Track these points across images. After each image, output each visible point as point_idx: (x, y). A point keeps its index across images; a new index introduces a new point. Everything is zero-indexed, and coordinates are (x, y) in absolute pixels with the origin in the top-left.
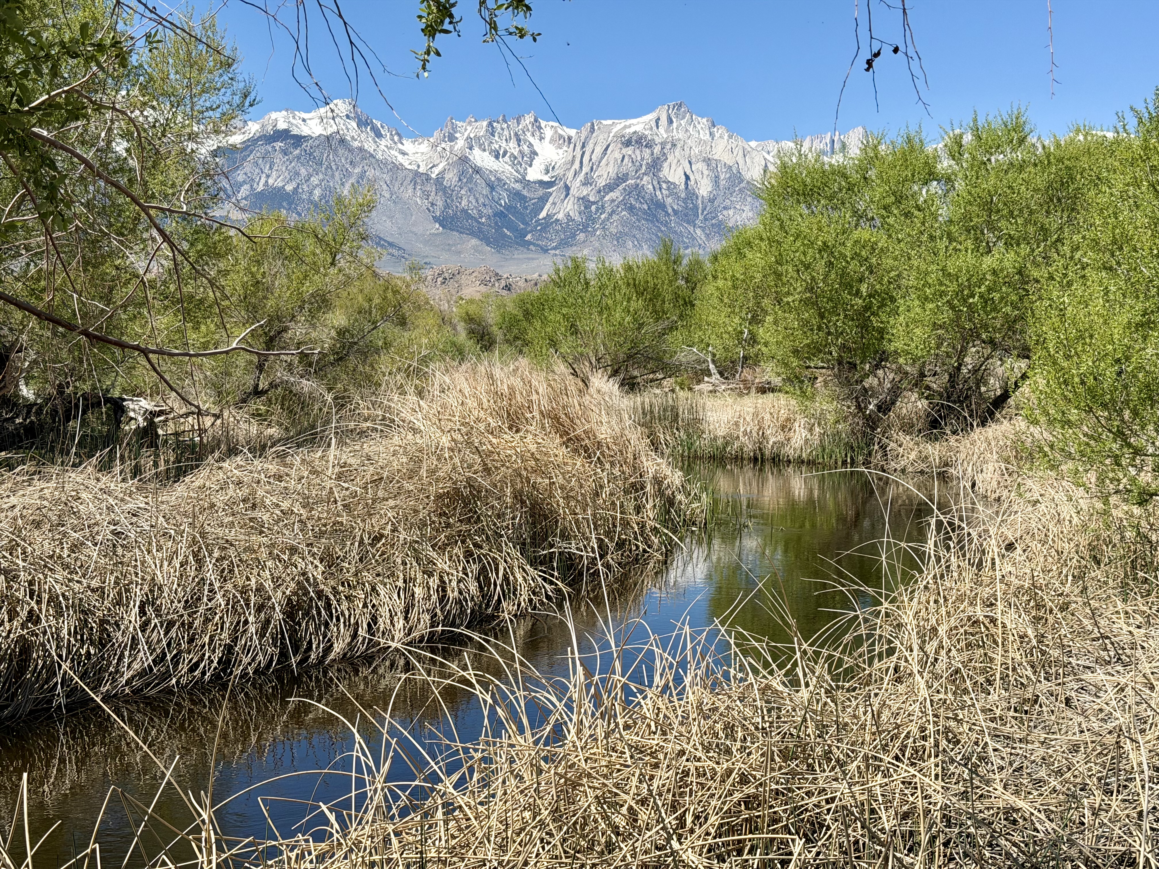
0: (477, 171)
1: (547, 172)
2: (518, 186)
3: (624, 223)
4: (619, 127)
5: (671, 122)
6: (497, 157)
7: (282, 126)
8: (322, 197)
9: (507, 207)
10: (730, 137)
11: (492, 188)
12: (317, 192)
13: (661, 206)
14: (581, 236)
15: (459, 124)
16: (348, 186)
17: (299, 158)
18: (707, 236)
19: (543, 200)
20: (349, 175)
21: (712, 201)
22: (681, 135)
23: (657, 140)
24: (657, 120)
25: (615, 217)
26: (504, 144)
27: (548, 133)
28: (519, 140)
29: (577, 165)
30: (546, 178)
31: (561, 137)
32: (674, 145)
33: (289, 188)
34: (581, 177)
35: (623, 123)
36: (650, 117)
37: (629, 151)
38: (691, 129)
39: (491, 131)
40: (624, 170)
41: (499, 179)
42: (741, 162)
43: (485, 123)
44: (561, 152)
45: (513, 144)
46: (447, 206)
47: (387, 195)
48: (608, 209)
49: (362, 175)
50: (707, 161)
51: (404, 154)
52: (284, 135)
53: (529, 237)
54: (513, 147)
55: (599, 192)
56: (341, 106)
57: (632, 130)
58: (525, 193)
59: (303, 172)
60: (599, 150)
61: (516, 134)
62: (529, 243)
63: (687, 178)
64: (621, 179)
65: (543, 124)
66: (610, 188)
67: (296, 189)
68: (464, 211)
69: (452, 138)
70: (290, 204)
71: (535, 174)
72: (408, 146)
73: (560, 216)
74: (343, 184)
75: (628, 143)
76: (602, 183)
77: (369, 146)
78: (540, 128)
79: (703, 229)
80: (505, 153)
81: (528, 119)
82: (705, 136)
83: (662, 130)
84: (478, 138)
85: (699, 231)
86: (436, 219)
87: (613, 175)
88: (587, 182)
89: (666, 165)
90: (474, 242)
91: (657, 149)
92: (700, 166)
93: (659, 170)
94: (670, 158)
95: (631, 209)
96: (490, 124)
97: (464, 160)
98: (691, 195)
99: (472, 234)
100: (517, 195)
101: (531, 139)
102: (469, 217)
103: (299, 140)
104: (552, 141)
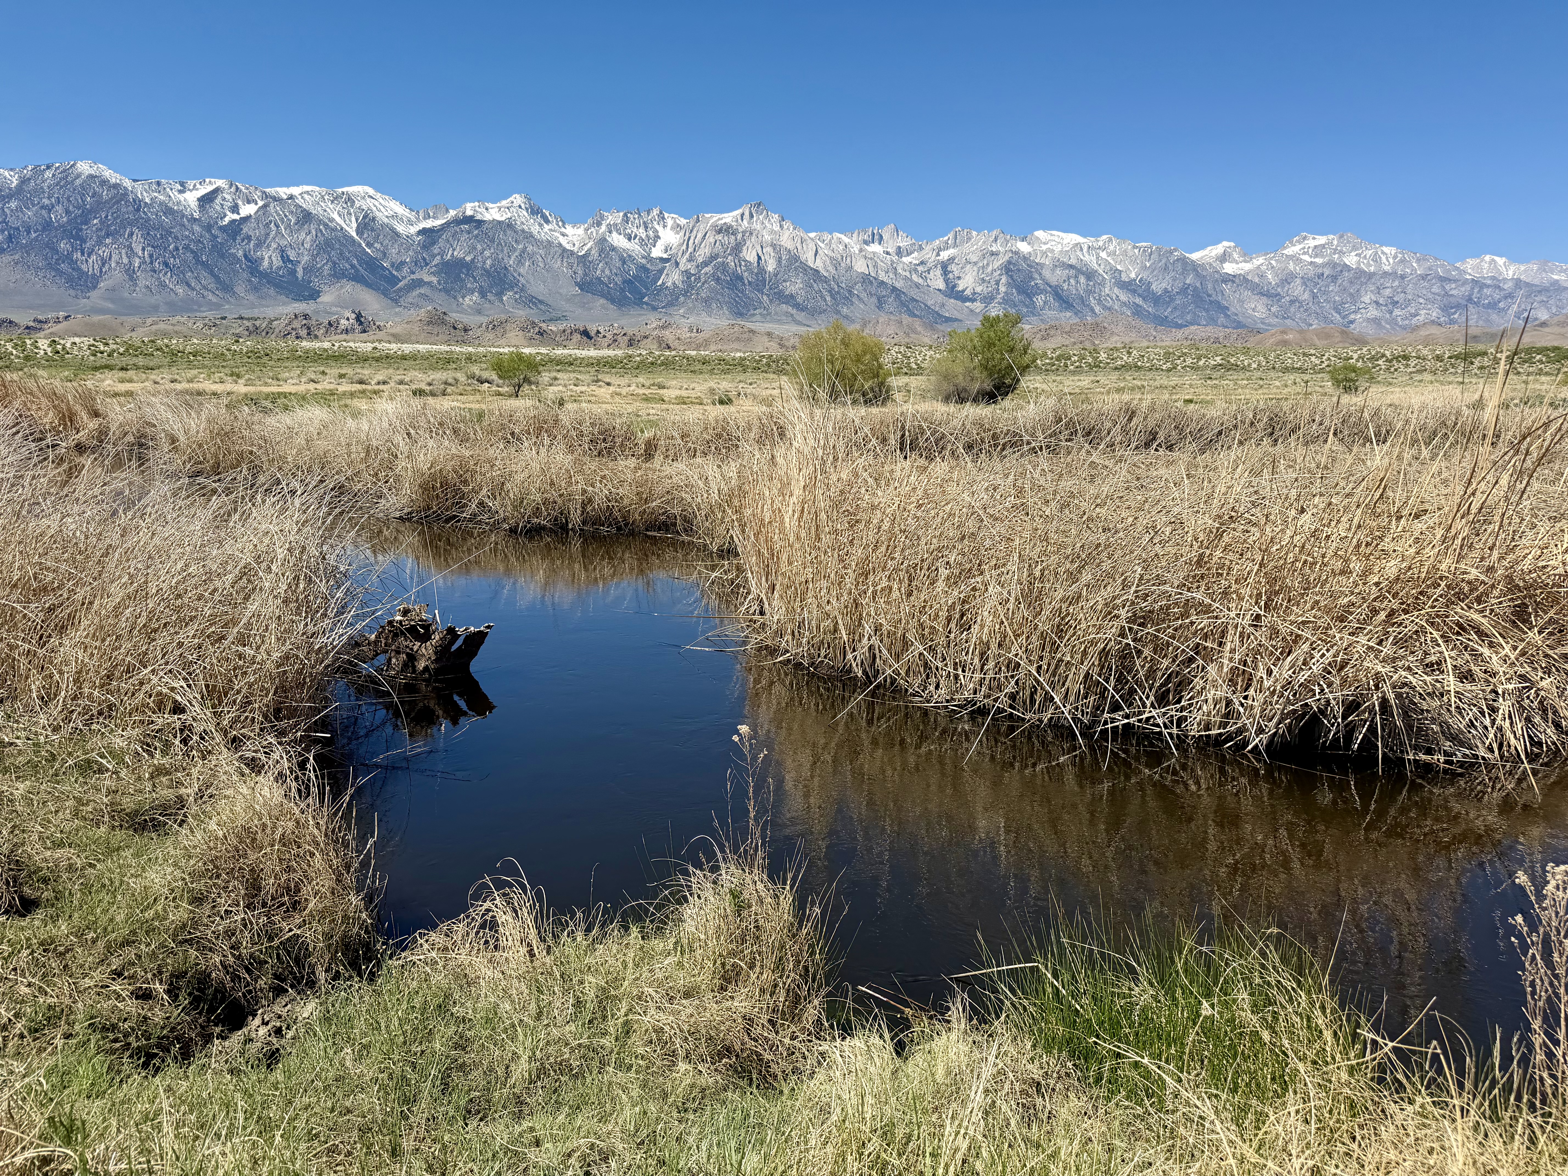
0: (613, 249)
1: (666, 251)
2: (644, 261)
3: (712, 290)
4: (715, 219)
5: (751, 216)
6: (629, 239)
7: (469, 213)
8: (492, 266)
9: (635, 277)
10: (795, 229)
11: (624, 263)
12: (489, 262)
13: (740, 278)
14: (682, 299)
15: (606, 214)
16: (513, 258)
17: (476, 236)
18: (771, 301)
19: (661, 272)
20: (515, 250)
21: (776, 275)
22: (758, 227)
23: (740, 230)
24: (742, 215)
25: (706, 286)
26: (635, 230)
27: (670, 222)
28: (646, 228)
29: (684, 247)
30: (665, 256)
31: (678, 225)
32: (751, 234)
33: (468, 259)
34: (687, 256)
35: (718, 216)
36: (738, 212)
37: (720, 237)
38: (766, 222)
39: (626, 219)
40: (716, 251)
41: (630, 256)
42: (799, 248)
43: (621, 214)
44: (678, 236)
45: (642, 230)
46: (585, 275)
47: (542, 265)
48: (703, 280)
49: (524, 250)
50: (773, 246)
51: (563, 235)
52: (469, 220)
53: (646, 299)
54: (642, 232)
55: (698, 267)
56: (518, 199)
57: (722, 222)
58: (648, 266)
59: (479, 247)
60: (700, 236)
61: (644, 223)
62: (647, 304)
63: (759, 258)
64: (713, 257)
65: (666, 215)
66: (705, 264)
67: (473, 260)
68: (599, 279)
69: (599, 224)
70: (468, 270)
71: (657, 252)
72: (569, 230)
73: (669, 284)
74: (509, 256)
75: (719, 232)
76: (700, 260)
77: (535, 229)
78: (663, 218)
79: (768, 296)
80: (636, 236)
81: (655, 212)
82: (776, 228)
83: (745, 222)
84: (616, 225)
85: (765, 297)
86: (577, 284)
87: (708, 255)
88: (690, 260)
89: (745, 248)
90: (602, 301)
91: (739, 236)
92: (768, 249)
93: (740, 252)
94: (748, 243)
95: (718, 280)
96: (625, 215)
97: (603, 240)
98: (762, 270)
99: (603, 296)
100: (643, 268)
101: (657, 227)
102: (602, 283)
103: (480, 223)
104: (672, 228)
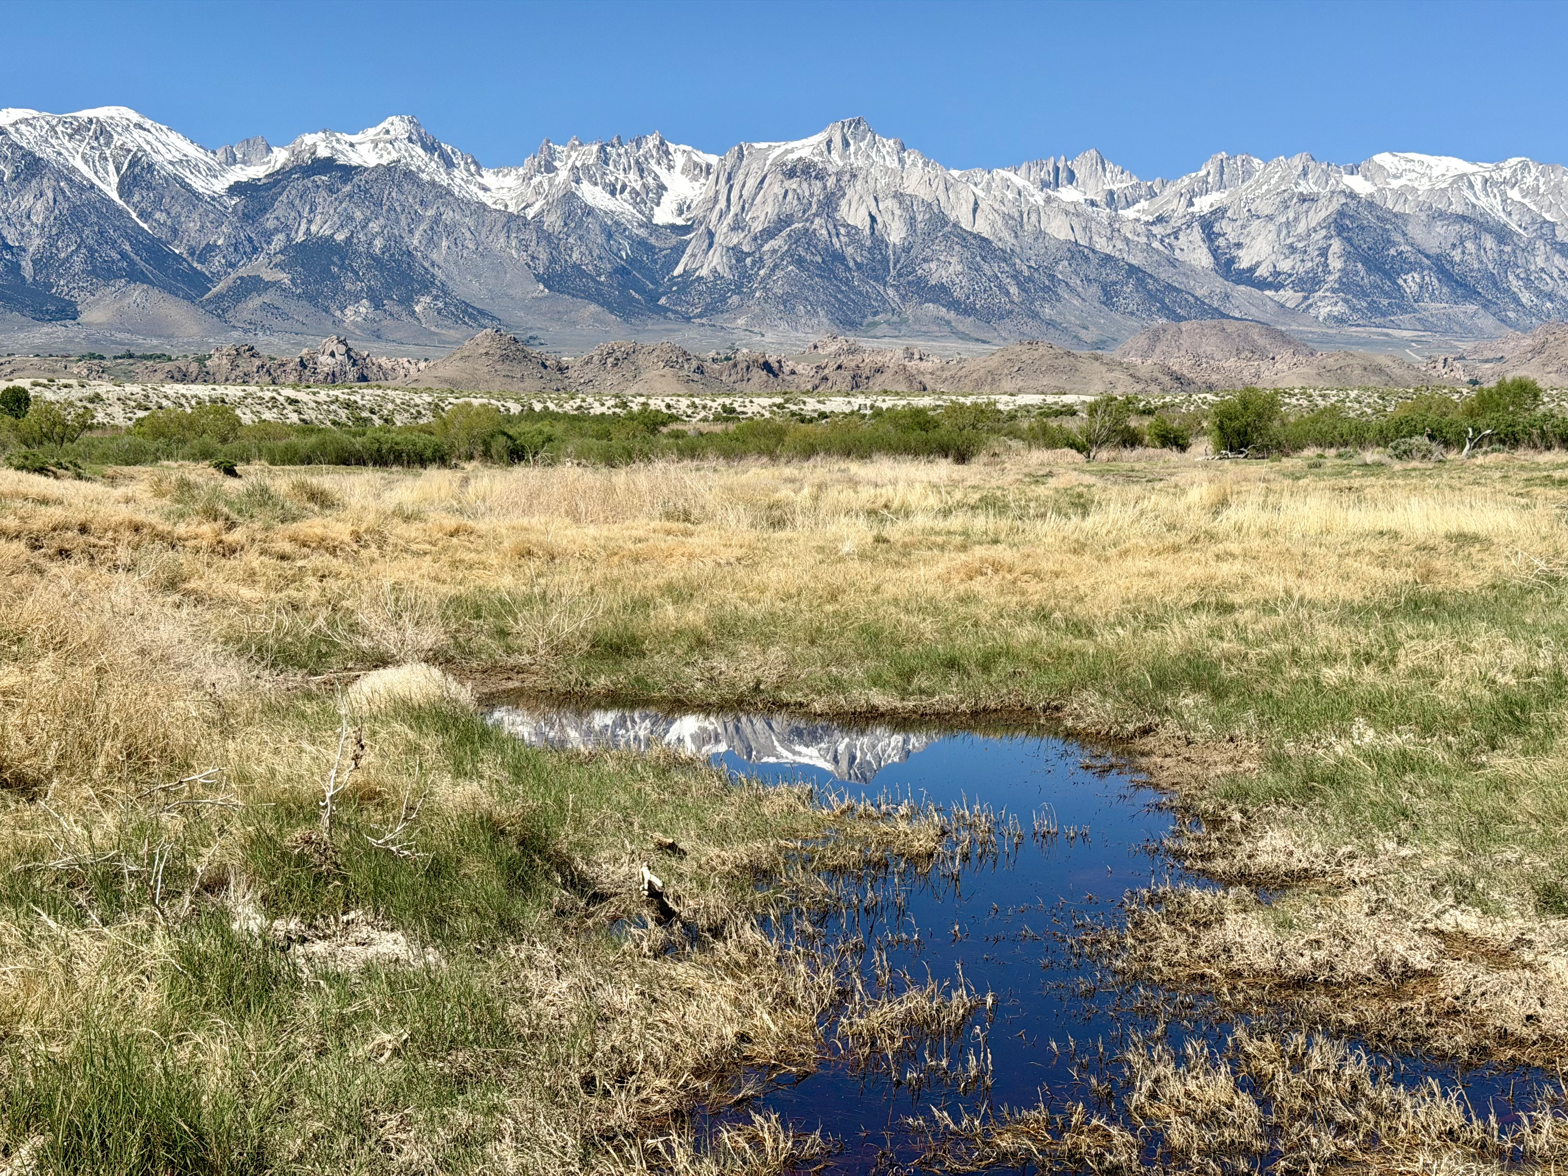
0: (589, 211)
1: (680, 212)
2: (642, 232)
3: (791, 281)
4: (778, 152)
5: (846, 144)
6: (613, 193)
7: (323, 152)
8: (385, 249)
9: (631, 261)
10: (926, 164)
11: (610, 236)
12: (378, 243)
13: (839, 257)
14: (735, 299)
15: (559, 148)
16: (417, 234)
17: (351, 196)
18: (903, 298)
19: (679, 250)
20: (420, 219)
21: (907, 250)
22: (860, 162)
23: (831, 169)
24: (829, 143)
25: (779, 274)
26: (621, 176)
27: (679, 160)
28: (641, 171)
29: (722, 204)
30: (680, 221)
31: (696, 165)
32: (854, 176)
33: (340, 237)
34: (729, 219)
35: (783, 146)
36: (820, 138)
37: (793, 184)
38: (873, 155)
39: (604, 159)
40: (787, 209)
41: (617, 223)
42: (943, 198)
43: (595, 148)
44: (697, 185)
45: (633, 176)
46: (553, 260)
47: (472, 246)
48: (769, 262)
49: (437, 220)
50: (899, 196)
51: (485, 189)
52: (327, 165)
53: (663, 301)
54: (633, 180)
55: (755, 239)
56: (398, 126)
57: (795, 156)
58: (652, 241)
59: (358, 215)
60: (751, 183)
61: (637, 162)
62: (665, 309)
63: (873, 219)
64: (783, 222)
65: (672, 147)
66: (769, 233)
67: (349, 240)
68: (576, 267)
69: (550, 168)
70: (342, 259)
71: (664, 215)
72: (489, 178)
73: (704, 272)
74: (411, 232)
75: (791, 174)
76: (757, 227)
77: (442, 178)
78: (667, 153)
79: (896, 288)
80: (624, 188)
81: (652, 142)
82: (892, 163)
83: (835, 156)
84: (586, 168)
85: (891, 292)
86: (539, 278)
87: (772, 216)
88: (736, 227)
89: (843, 202)
90: (593, 308)
91: (831, 182)
92: (889, 203)
93: (835, 210)
94: (849, 193)
95: (800, 262)
96: (602, 149)
97: (570, 197)
98: (879, 242)
99: (590, 298)
100: (642, 244)
101: (656, 168)
102: (583, 274)
103: (348, 172)
104: (684, 171)
